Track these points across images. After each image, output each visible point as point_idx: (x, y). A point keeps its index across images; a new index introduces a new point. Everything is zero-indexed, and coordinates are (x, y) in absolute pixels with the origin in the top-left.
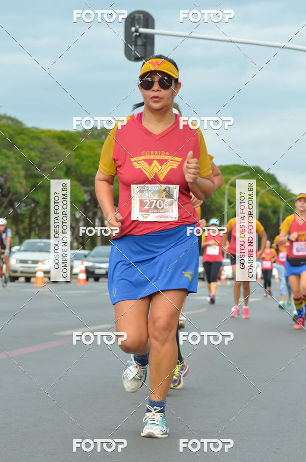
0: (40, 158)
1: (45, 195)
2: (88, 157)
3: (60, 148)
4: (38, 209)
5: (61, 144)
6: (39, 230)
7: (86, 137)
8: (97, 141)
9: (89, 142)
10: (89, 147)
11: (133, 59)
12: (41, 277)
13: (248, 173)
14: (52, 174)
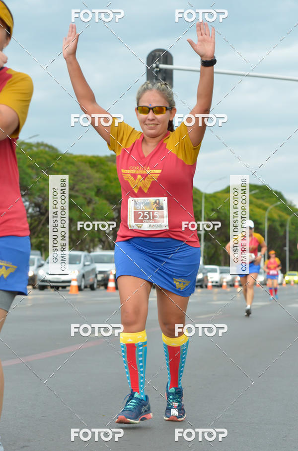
0: (73, 180)
2: (114, 179)
3: (91, 172)
5: (92, 167)
12: (75, 286)
13: (257, 191)
14: (85, 194)
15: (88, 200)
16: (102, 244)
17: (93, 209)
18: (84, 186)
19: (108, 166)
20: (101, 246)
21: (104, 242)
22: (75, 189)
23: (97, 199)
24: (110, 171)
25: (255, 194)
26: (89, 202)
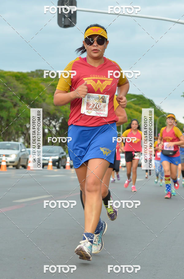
0: (3, 89)
1: (7, 113)
2: (34, 89)
3: (16, 83)
4: (2, 122)
5: (17, 80)
6: (3, 136)
7: (33, 76)
8: (40, 78)
9: (35, 79)
10: (35, 83)
11: (63, 26)
12: (5, 165)
13: (135, 99)
14: (12, 99)
15: (14, 103)
16: (24, 135)
17: (18, 111)
18: (11, 93)
19: (28, 79)
20: (23, 137)
21: (25, 134)
22: (5, 96)
23: (20, 103)
24: (30, 83)
25: (134, 101)
26: (15, 105)
